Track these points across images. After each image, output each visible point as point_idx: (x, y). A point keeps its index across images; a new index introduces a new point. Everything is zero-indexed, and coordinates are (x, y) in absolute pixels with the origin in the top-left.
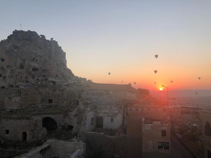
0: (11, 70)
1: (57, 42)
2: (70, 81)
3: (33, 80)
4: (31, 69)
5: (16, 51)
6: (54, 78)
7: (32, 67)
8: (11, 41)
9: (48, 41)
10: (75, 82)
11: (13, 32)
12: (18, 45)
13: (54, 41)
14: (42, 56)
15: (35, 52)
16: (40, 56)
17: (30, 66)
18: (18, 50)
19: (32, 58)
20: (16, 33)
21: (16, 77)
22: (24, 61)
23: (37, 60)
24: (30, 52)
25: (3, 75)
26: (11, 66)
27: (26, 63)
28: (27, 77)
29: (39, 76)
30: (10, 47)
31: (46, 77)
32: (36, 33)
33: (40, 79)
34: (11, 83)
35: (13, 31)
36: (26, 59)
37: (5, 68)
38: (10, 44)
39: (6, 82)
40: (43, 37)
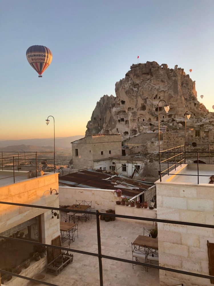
0: (132, 113)
1: (183, 70)
2: (204, 120)
3: (157, 122)
4: (154, 109)
5: (136, 89)
6: (182, 118)
7: (155, 106)
8: (130, 79)
9: (172, 70)
10: (211, 120)
11: (131, 68)
12: (138, 82)
13: (179, 69)
14: (166, 91)
15: (157, 87)
16: (163, 91)
17: (153, 105)
18: (138, 89)
19: (154, 96)
20: (134, 67)
21: (138, 120)
22: (145, 100)
23: (160, 97)
24: (152, 88)
25: (125, 119)
26: (132, 108)
27: (148, 102)
28: (150, 119)
29: (163, 116)
30: (130, 86)
31: (173, 117)
32: (157, 63)
33: (165, 120)
34: (134, 128)
35: (131, 66)
36: (147, 98)
37: (127, 111)
38: (130, 82)
39: (128, 127)
40: (165, 65)
